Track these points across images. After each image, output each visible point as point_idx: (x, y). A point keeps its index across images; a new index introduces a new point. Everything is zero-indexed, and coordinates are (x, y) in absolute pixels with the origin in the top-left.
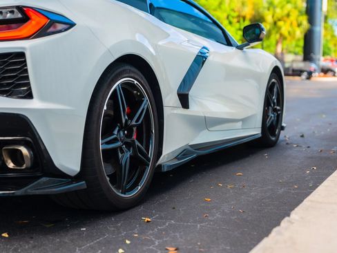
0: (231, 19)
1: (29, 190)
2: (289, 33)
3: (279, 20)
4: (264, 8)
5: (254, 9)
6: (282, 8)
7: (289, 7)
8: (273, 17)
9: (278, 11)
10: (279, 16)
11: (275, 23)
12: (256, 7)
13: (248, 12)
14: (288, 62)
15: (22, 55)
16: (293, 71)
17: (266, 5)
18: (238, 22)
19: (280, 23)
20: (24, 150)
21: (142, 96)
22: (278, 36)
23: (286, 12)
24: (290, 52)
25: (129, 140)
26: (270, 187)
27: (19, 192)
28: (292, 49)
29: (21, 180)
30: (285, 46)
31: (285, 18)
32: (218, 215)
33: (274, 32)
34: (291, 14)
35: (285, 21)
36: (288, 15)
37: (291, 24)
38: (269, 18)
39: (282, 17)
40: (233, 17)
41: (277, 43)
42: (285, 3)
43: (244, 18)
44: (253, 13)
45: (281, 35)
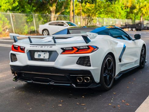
0: (122, 7)
1: (89, 87)
2: (146, 12)
3: (142, 8)
4: (136, 3)
5: (131, 3)
6: (143, 3)
7: (146, 2)
8: (139, 6)
9: (141, 4)
10: (142, 6)
11: (140, 9)
12: (132, 2)
13: (129, 5)
14: (145, 24)
15: (89, 57)
16: (147, 28)
17: (136, 2)
18: (125, 9)
19: (142, 9)
20: (89, 78)
21: (111, 61)
22: (141, 14)
23: (144, 4)
24: (146, 20)
25: (108, 73)
26: (143, 84)
27: (87, 88)
28: (147, 18)
29: (87, 84)
30: (144, 17)
31: (144, 7)
32: (131, 92)
33: (139, 12)
34: (146, 5)
35: (144, 8)
36: (145, 6)
37: (147, 9)
38: (138, 7)
39: (143, 6)
40: (123, 7)
41: (141, 17)
42: (144, 1)
43: (128, 7)
44: (131, 5)
45: (142, 13)
